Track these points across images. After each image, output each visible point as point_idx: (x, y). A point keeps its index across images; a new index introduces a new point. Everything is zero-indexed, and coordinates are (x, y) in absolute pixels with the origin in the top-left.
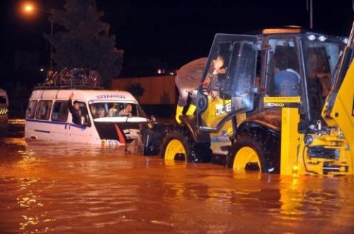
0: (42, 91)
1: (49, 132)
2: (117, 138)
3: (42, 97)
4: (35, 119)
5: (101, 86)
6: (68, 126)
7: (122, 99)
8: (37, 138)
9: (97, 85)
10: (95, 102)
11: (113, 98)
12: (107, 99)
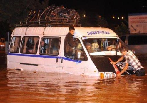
0: (25, 28)
1: (37, 65)
2: (113, 70)
3: (26, 34)
4: (19, 53)
5: (79, 23)
6: (60, 60)
7: (108, 35)
8: (22, 70)
9: (77, 22)
10: (87, 38)
11: (101, 34)
12: (96, 35)
